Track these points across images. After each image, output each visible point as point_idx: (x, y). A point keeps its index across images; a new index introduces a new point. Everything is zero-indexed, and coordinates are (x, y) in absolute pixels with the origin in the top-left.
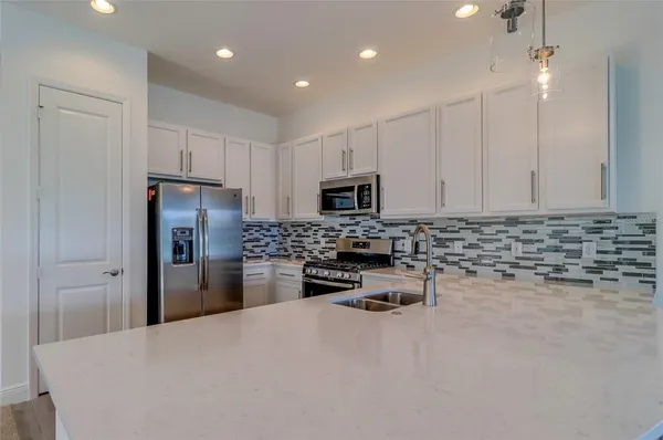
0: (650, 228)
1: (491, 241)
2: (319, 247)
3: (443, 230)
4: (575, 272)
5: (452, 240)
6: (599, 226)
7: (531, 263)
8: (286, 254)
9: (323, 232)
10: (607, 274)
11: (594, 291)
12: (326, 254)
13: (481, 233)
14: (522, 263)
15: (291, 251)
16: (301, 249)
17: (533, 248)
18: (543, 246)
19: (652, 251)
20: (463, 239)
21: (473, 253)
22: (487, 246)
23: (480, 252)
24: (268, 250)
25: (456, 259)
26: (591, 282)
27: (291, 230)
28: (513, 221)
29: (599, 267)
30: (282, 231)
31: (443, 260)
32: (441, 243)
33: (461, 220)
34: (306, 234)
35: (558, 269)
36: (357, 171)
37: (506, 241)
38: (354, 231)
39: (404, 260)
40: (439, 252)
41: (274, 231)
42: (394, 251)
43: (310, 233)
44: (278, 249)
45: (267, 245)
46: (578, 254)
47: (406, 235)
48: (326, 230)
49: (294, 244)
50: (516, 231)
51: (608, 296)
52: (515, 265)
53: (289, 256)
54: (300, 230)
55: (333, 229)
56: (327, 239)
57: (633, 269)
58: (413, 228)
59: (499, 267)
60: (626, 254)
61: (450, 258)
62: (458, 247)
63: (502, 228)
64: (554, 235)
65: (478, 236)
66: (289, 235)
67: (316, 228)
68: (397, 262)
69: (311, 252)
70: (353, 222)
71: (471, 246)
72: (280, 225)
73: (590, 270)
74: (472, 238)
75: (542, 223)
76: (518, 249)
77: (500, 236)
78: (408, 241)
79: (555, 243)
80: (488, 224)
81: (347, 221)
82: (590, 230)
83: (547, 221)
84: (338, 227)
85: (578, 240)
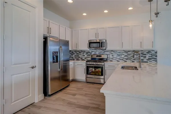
0: (156, 53)
1: (130, 55)
2: (84, 57)
3: (119, 53)
4: (145, 60)
5: (121, 55)
6: (149, 52)
8: (73, 59)
9: (86, 53)
10: (150, 60)
11: (148, 63)
12: (87, 59)
13: (128, 53)
14: (136, 59)
15: (74, 58)
16: (78, 58)
19: (156, 56)
20: (124, 55)
21: (126, 57)
22: (129, 56)
23: (127, 57)
27: (74, 52)
28: (134, 51)
29: (149, 59)
31: (119, 59)
32: (119, 55)
33: (123, 51)
34: (80, 53)
35: (142, 60)
38: (96, 53)
39: (110, 59)
40: (119, 57)
42: (108, 57)
43: (81, 53)
44: (70, 58)
46: (145, 57)
47: (110, 54)
48: (87, 52)
49: (75, 56)
51: (150, 64)
53: (74, 59)
54: (78, 52)
55: (89, 52)
56: (87, 55)
57: (154, 59)
58: (112, 52)
60: (153, 57)
61: (121, 59)
63: (132, 52)
64: (142, 53)
66: (74, 54)
67: (83, 52)
68: (108, 60)
69: (82, 58)
70: (95, 51)
71: (126, 56)
73: (147, 60)
74: (126, 54)
76: (135, 56)
77: (131, 54)
78: (111, 55)
79: (142, 55)
80: (129, 51)
81: (94, 50)
82: (147, 53)
83: (140, 51)
84: (90, 52)
85: (145, 55)
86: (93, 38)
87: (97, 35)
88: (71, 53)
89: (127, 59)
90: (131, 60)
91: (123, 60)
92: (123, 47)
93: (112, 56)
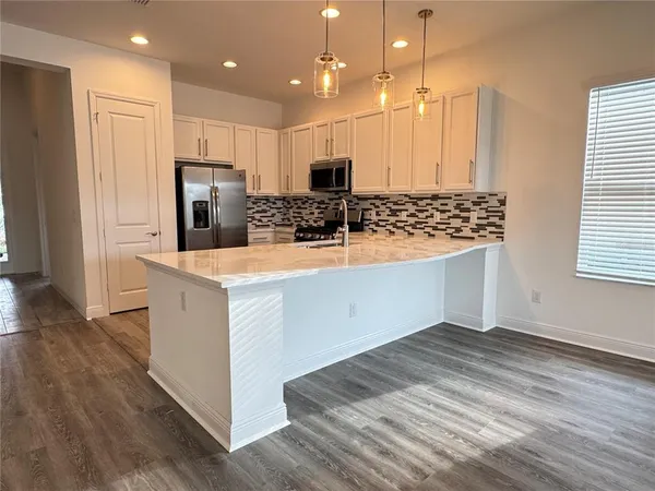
0: (503, 203)
1: (423, 211)
2: (313, 217)
3: (396, 203)
4: (467, 232)
5: (401, 211)
6: (480, 201)
7: (444, 226)
9: (316, 205)
10: (482, 233)
12: (318, 223)
13: (417, 205)
14: (440, 227)
15: (293, 220)
16: (300, 219)
17: (446, 215)
18: (450, 214)
19: (502, 218)
20: (407, 210)
21: (412, 220)
22: (420, 215)
23: (416, 219)
24: (275, 220)
25: (402, 225)
26: (473, 238)
27: (292, 203)
28: (435, 197)
29: (480, 227)
30: (286, 204)
31: (395, 225)
32: (394, 213)
33: (406, 195)
34: (304, 206)
35: (458, 230)
36: (336, 156)
37: (431, 211)
39: (371, 226)
40: (393, 219)
41: (279, 204)
42: (362, 219)
43: (307, 205)
44: (283, 219)
45: (273, 215)
46: (466, 220)
47: (372, 207)
48: (319, 203)
49: (295, 215)
50: (437, 204)
52: (435, 228)
54: (300, 203)
55: (323, 203)
56: (319, 211)
57: (493, 229)
58: (378, 202)
59: (427, 230)
60: (492, 220)
61: (399, 224)
62: (403, 216)
63: (429, 201)
64: (458, 207)
65: (415, 207)
66: (291, 207)
67: (311, 201)
68: (366, 228)
69: (307, 221)
70: (337, 196)
71: (412, 215)
72: (284, 199)
73: (473, 230)
74: (412, 209)
75: (450, 198)
76: (437, 217)
77: (429, 207)
78: (373, 213)
79: (457, 212)
80: (422, 199)
82: (475, 203)
83: (454, 197)
84: (327, 201)
85: (468, 210)
89: (414, 227)
91: (403, 228)
93: (378, 214)
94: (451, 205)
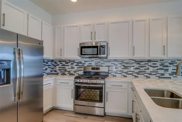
1: (143, 67)
2: (74, 70)
3: (126, 63)
4: (167, 75)
5: (130, 67)
7: (155, 73)
8: (56, 73)
9: (76, 64)
10: (174, 75)
11: (171, 80)
12: (77, 73)
13: (140, 64)
14: (152, 73)
15: (58, 71)
16: (64, 71)
17: (156, 68)
18: (158, 68)
20: (134, 66)
21: (137, 71)
22: (141, 68)
23: (139, 70)
26: (170, 78)
27: (58, 63)
28: (149, 61)
29: (172, 74)
31: (126, 73)
32: (126, 67)
33: (133, 60)
34: (67, 64)
35: (162, 74)
37: (147, 67)
38: (91, 64)
39: (112, 74)
40: (126, 70)
41: (50, 63)
42: (109, 71)
44: (51, 71)
46: (167, 70)
47: (113, 65)
48: (77, 63)
49: (60, 69)
50: (150, 64)
51: (175, 82)
52: (150, 74)
53: (57, 74)
54: (64, 63)
55: (81, 63)
56: (78, 67)
58: (116, 63)
61: (129, 73)
63: (146, 63)
64: (162, 65)
65: (139, 65)
66: (58, 65)
67: (73, 62)
68: (109, 75)
69: (69, 72)
70: (90, 60)
71: (137, 68)
73: (170, 75)
74: (137, 66)
75: (158, 61)
76: (151, 69)
77: (146, 65)
78: (114, 67)
79: (162, 67)
80: (142, 62)
81: (88, 60)
82: (170, 64)
83: (159, 61)
84: (83, 62)
85: (167, 66)
86: (87, 40)
87: (93, 34)
88: (53, 63)
89: (138, 73)
90: (145, 75)
91: (132, 74)
92: (135, 54)
93: (116, 68)
94: (158, 64)
